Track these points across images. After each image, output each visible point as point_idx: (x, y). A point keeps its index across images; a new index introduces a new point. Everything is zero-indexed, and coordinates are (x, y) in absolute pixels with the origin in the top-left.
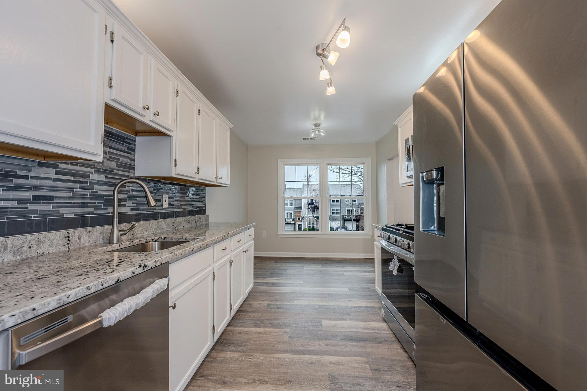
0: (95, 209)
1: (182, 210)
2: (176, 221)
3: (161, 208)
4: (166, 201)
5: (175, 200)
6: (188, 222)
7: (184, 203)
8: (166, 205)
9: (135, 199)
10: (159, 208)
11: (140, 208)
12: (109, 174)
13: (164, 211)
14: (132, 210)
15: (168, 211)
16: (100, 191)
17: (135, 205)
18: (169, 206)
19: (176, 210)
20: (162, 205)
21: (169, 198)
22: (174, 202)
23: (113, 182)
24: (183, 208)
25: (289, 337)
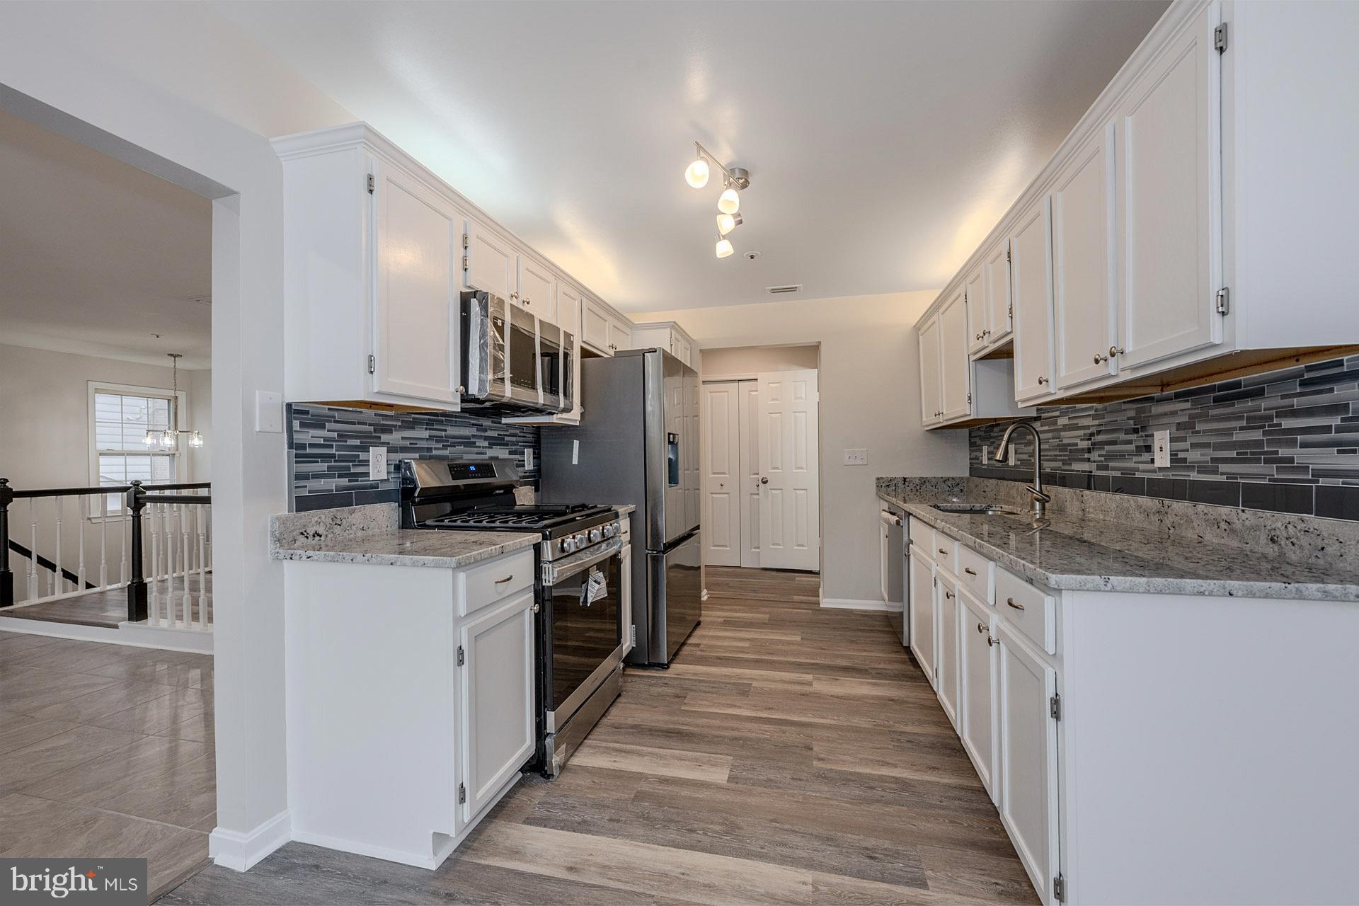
0: (1063, 464)
1: (1223, 479)
2: (1169, 511)
3: (1149, 466)
4: (1161, 448)
5: (1193, 445)
6: (1223, 525)
7: (1233, 454)
8: (1162, 459)
9: (1100, 448)
10: (1145, 468)
11: (1111, 464)
12: (1072, 412)
13: (1160, 476)
14: (1099, 468)
15: (1170, 476)
16: (1067, 439)
17: (1103, 459)
18: (1171, 463)
19: (1194, 476)
20: (1152, 461)
21: (1172, 440)
22: (1187, 450)
23: (1075, 424)
24: (1222, 474)
25: (812, 749)
